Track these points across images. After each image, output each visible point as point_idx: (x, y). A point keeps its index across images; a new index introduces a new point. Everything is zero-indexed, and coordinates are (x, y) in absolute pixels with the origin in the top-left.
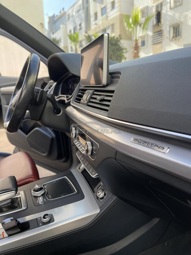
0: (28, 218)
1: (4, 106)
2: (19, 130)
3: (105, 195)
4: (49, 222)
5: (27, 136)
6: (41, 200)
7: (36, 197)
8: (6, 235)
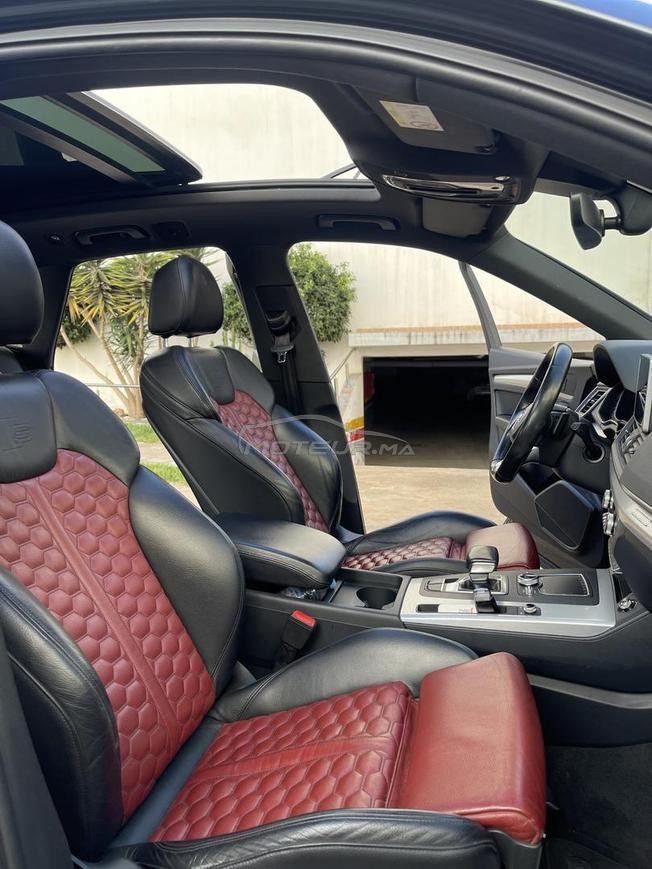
0: (506, 604)
1: (497, 418)
2: (518, 477)
3: (632, 606)
4: (534, 614)
5: (536, 497)
6: (529, 590)
7: (523, 586)
8: (475, 611)
